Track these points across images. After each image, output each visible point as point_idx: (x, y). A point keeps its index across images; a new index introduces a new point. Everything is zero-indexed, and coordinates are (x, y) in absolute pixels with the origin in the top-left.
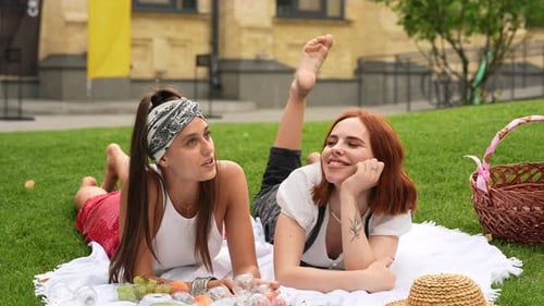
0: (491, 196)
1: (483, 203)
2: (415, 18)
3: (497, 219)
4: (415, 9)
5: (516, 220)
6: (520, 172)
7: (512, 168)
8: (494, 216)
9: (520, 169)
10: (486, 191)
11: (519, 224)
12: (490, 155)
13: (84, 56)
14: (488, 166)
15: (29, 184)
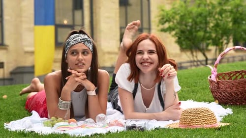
0: (218, 84)
1: (215, 88)
2: (182, 39)
3: (222, 94)
4: (183, 35)
5: (230, 94)
6: (231, 75)
7: (227, 74)
8: (220, 93)
9: (231, 74)
10: (216, 81)
11: (232, 96)
12: (217, 64)
13: (33, 67)
14: (216, 70)
15: (5, 97)
